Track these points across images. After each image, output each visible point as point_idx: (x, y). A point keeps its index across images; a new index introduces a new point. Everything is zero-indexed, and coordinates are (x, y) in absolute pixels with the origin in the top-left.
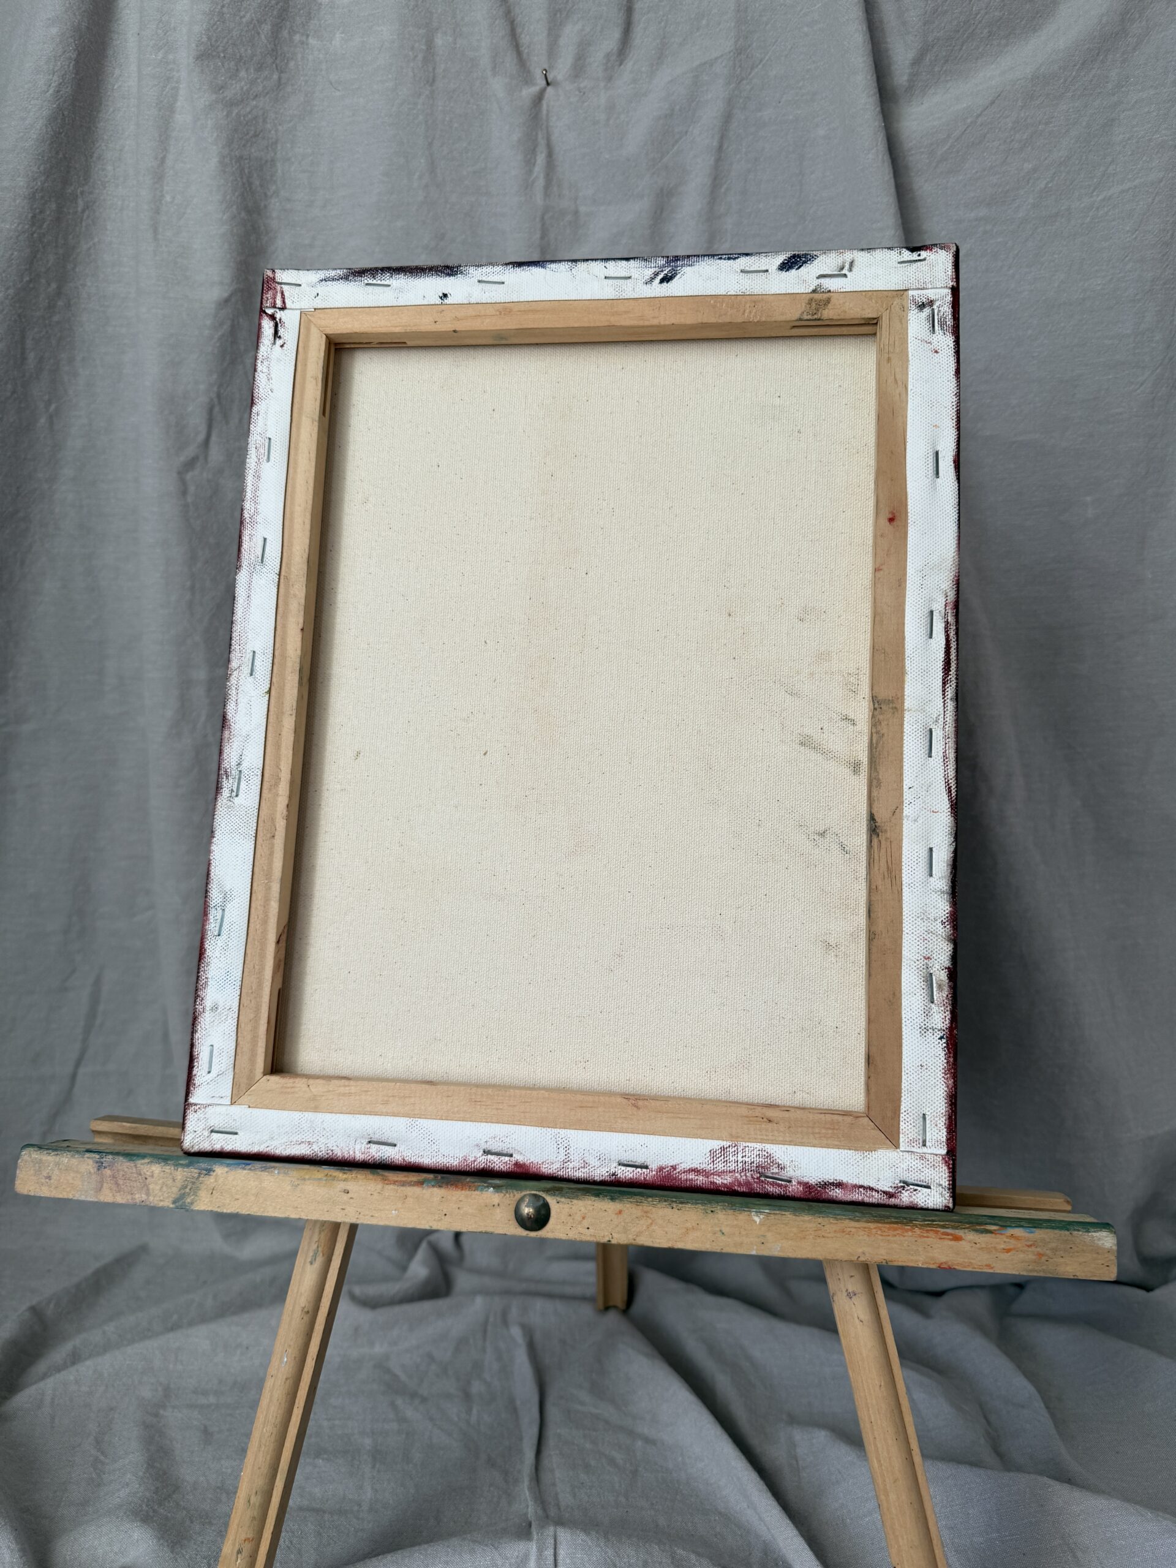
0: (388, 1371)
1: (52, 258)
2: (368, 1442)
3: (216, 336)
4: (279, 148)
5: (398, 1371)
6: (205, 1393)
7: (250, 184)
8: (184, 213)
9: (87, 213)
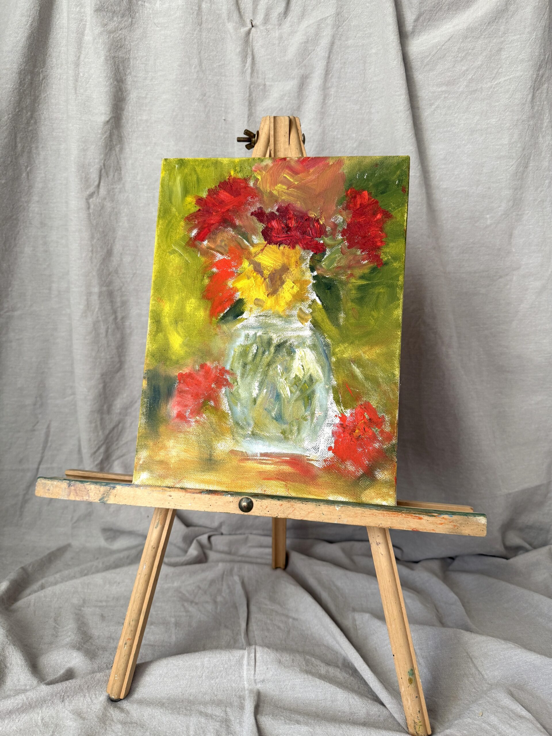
0: (180, 592)
1: (28, 101)
2: (173, 620)
3: (103, 138)
4: (131, 52)
5: (184, 592)
6: (101, 601)
7: (118, 69)
8: (89, 82)
9: (44, 80)
